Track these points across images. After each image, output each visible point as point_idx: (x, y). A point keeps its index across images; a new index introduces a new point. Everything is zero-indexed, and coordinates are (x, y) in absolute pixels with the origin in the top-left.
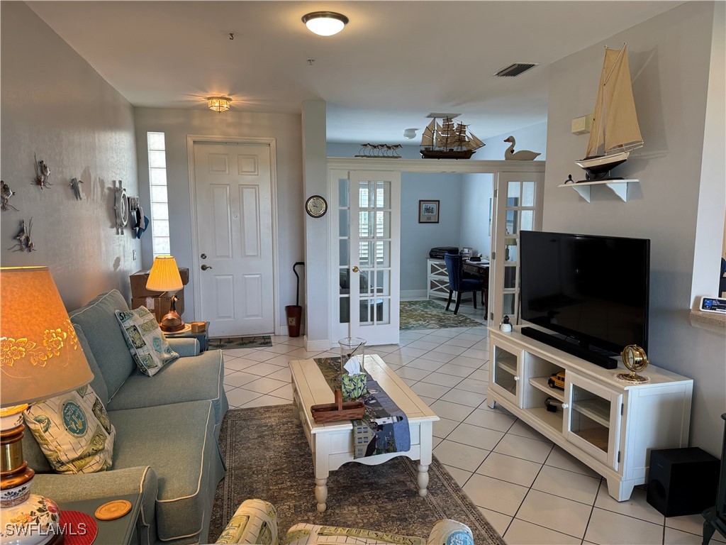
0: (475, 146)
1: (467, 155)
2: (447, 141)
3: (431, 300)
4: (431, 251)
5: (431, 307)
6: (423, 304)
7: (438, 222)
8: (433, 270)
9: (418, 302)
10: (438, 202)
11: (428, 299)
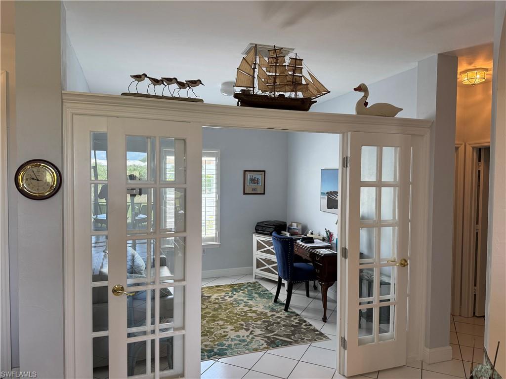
0: (315, 92)
1: (303, 105)
2: (275, 82)
3: (257, 282)
4: (257, 226)
5: (257, 295)
6: (248, 290)
7: (264, 194)
8: (259, 246)
9: (243, 285)
10: (263, 173)
11: (254, 280)
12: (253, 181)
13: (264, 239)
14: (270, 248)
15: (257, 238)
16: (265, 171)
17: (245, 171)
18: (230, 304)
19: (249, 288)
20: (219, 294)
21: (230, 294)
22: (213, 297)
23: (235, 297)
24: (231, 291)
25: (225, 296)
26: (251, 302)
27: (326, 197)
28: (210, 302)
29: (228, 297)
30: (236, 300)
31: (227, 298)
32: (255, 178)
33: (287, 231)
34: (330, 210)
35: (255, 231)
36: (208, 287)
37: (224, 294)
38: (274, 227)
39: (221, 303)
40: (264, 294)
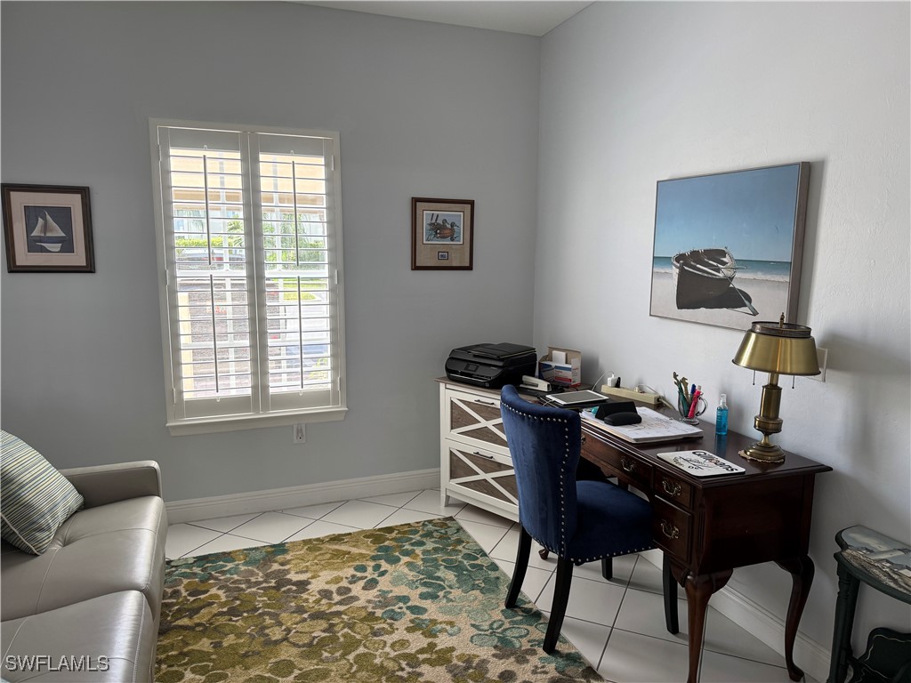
3: (451, 519)
4: (451, 358)
5: (450, 576)
6: (424, 552)
7: (470, 268)
8: (459, 418)
9: (409, 529)
10: (468, 207)
11: (444, 513)
12: (439, 229)
13: (472, 399)
14: (490, 424)
15: (451, 395)
16: (472, 203)
17: (415, 201)
18: (363, 620)
19: (430, 545)
20: (336, 574)
21: (370, 574)
22: (316, 586)
23: (384, 583)
24: (374, 558)
25: (354, 580)
26: (433, 610)
27: (675, 271)
28: (300, 610)
29: (362, 583)
30: (384, 600)
31: (357, 589)
32: (445, 221)
33: (537, 373)
34: (687, 313)
35: (445, 374)
36: (305, 542)
37: (351, 571)
38: (500, 364)
39: (338, 614)
40: (475, 569)
